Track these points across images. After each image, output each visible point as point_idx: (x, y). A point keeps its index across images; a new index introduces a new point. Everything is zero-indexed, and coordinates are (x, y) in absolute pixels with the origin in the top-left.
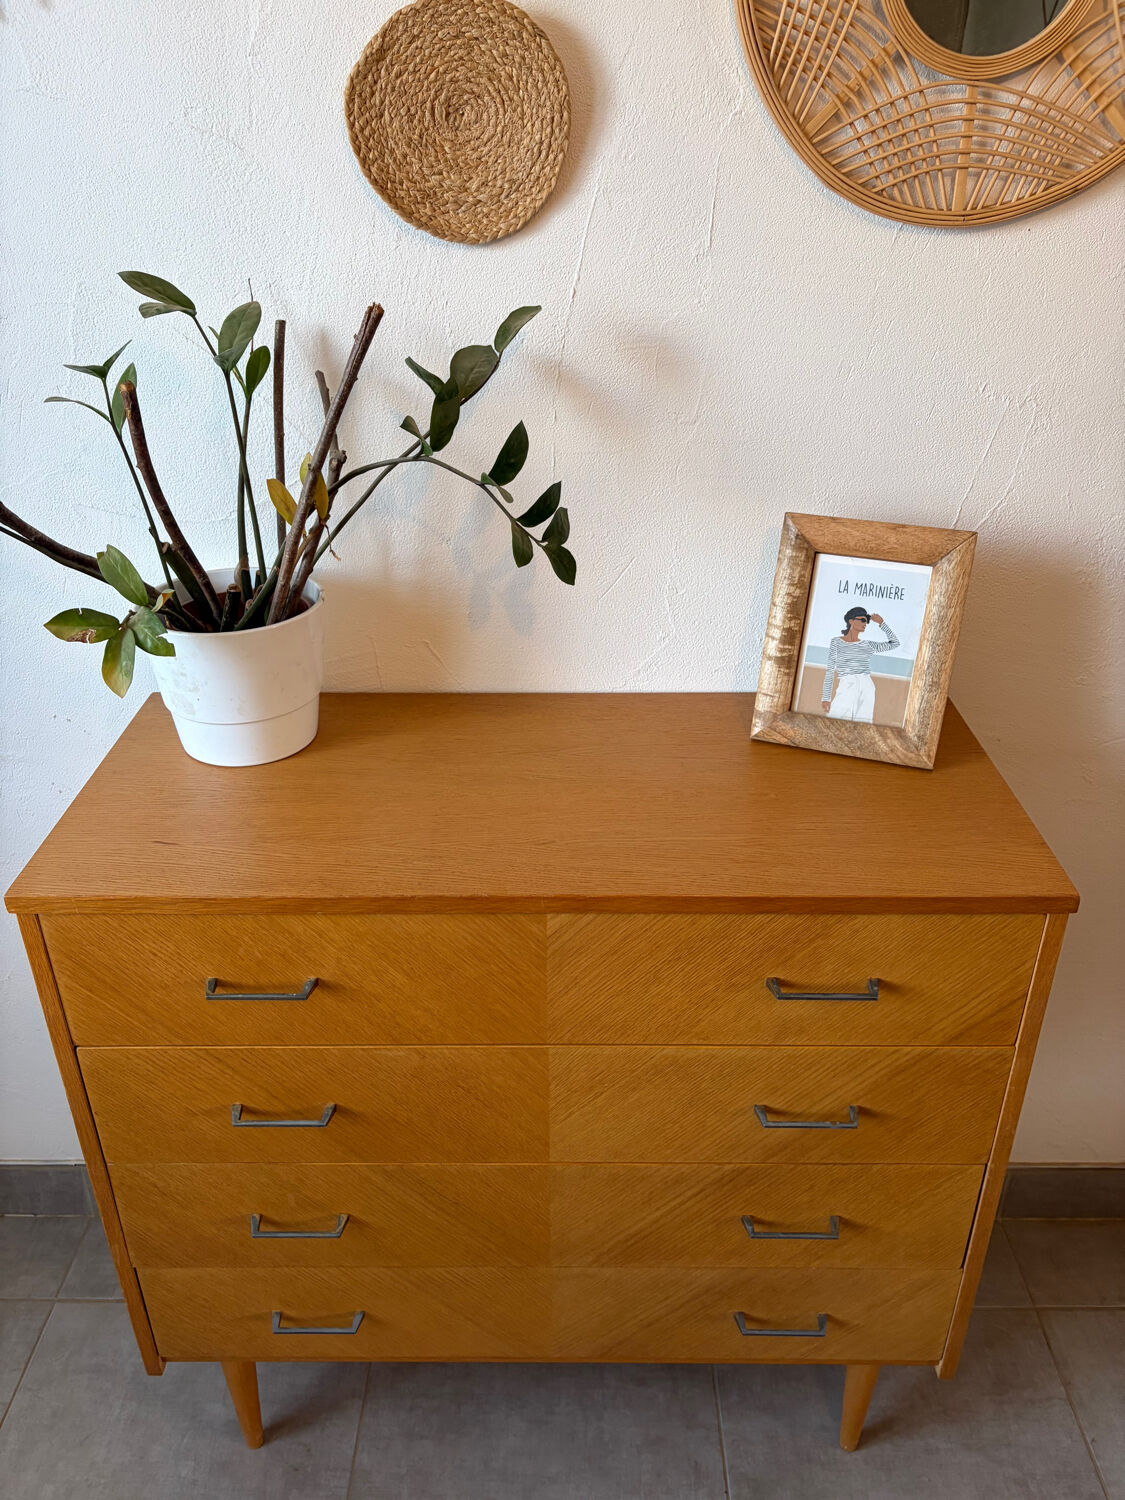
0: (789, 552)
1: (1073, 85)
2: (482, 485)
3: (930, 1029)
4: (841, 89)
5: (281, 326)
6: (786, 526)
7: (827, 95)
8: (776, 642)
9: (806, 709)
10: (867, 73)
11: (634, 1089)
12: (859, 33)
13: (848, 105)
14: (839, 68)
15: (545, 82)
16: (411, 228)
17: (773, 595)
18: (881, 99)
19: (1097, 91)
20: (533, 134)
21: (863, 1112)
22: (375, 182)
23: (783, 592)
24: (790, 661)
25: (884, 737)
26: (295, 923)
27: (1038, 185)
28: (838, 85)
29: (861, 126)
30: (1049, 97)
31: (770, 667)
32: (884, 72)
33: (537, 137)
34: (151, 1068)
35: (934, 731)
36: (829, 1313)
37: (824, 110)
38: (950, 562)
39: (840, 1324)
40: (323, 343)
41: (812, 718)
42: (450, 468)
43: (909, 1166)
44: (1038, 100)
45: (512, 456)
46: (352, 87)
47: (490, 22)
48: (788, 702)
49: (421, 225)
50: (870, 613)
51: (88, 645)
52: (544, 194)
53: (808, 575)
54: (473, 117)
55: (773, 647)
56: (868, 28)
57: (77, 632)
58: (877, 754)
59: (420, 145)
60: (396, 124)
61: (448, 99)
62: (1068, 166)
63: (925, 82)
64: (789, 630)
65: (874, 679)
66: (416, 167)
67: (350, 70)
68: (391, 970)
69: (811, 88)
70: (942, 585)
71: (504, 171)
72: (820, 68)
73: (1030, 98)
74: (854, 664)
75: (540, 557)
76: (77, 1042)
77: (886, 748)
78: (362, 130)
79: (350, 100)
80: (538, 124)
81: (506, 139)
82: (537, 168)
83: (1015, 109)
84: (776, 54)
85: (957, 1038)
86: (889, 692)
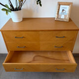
0: (58, 5)
21: (62, 46)
24: (58, 14)
38: (70, 5)
48: (58, 17)
50: (64, 10)
53: (59, 7)
57: (4, 10)
64: (58, 11)
75: (39, 4)
77: (65, 20)
85: (70, 41)
86: (65, 16)
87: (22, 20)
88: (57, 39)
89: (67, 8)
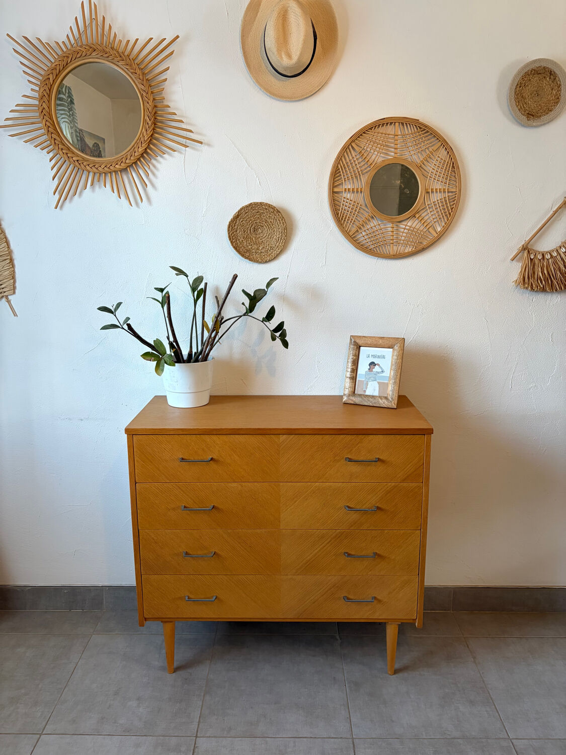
0: (352, 346)
1: (419, 223)
2: (262, 322)
3: (396, 476)
4: (358, 225)
5: (206, 284)
6: (351, 340)
7: (354, 226)
8: (349, 373)
9: (359, 393)
10: (364, 221)
11: (307, 499)
12: (362, 211)
13: (360, 228)
14: (357, 219)
15: (280, 223)
16: (243, 259)
17: (348, 359)
18: (369, 227)
19: (425, 225)
20: (277, 235)
21: (378, 508)
22: (234, 247)
23: (351, 357)
24: (354, 378)
25: (381, 399)
26: (207, 438)
27: (413, 247)
28: (357, 223)
29: (364, 233)
30: (414, 226)
31: (348, 380)
32: (369, 220)
33: (278, 236)
34: (158, 491)
35: (395, 396)
36: (376, 596)
37: (354, 229)
38: (397, 346)
39: (379, 601)
40: (217, 289)
41: (360, 395)
42: (254, 318)
43: (396, 531)
44: (410, 227)
45: (271, 314)
46: (230, 224)
47: (266, 209)
48: (353, 390)
49: (246, 258)
50: (376, 363)
51: (152, 362)
52: (280, 250)
53: (357, 353)
54: (261, 231)
55: (348, 374)
56: (363, 209)
57: (149, 358)
58: (380, 404)
59: (246, 238)
60: (240, 233)
61: (254, 228)
62: (421, 243)
63: (380, 223)
64: (352, 369)
65: (378, 383)
66: (245, 244)
67: (229, 220)
68: (234, 455)
69: (350, 224)
70: (396, 353)
71: (269, 245)
72: (352, 219)
73: (408, 226)
74: (372, 379)
75: (278, 341)
76: (137, 482)
77: (383, 403)
78: (231, 234)
79: (229, 227)
80: (278, 233)
81: (269, 237)
82: (278, 244)
83: (405, 229)
84: (340, 216)
85: (404, 480)
86: (382, 386)
87: (206, 401)
88: (354, 468)
89: (387, 359)
